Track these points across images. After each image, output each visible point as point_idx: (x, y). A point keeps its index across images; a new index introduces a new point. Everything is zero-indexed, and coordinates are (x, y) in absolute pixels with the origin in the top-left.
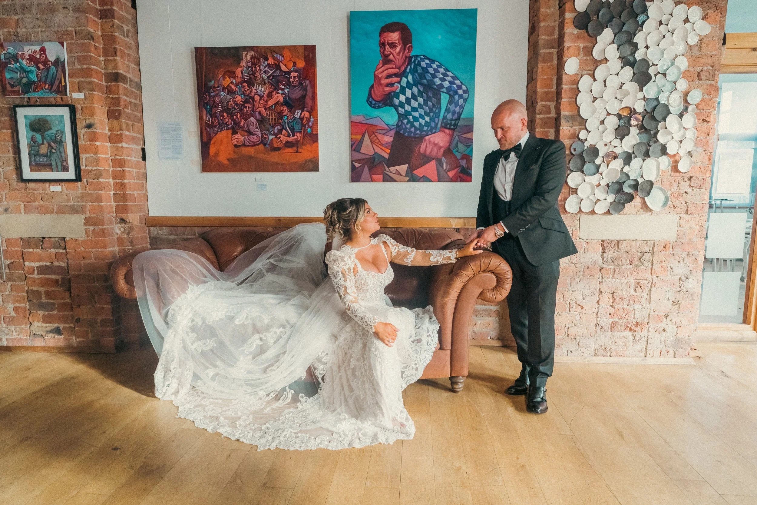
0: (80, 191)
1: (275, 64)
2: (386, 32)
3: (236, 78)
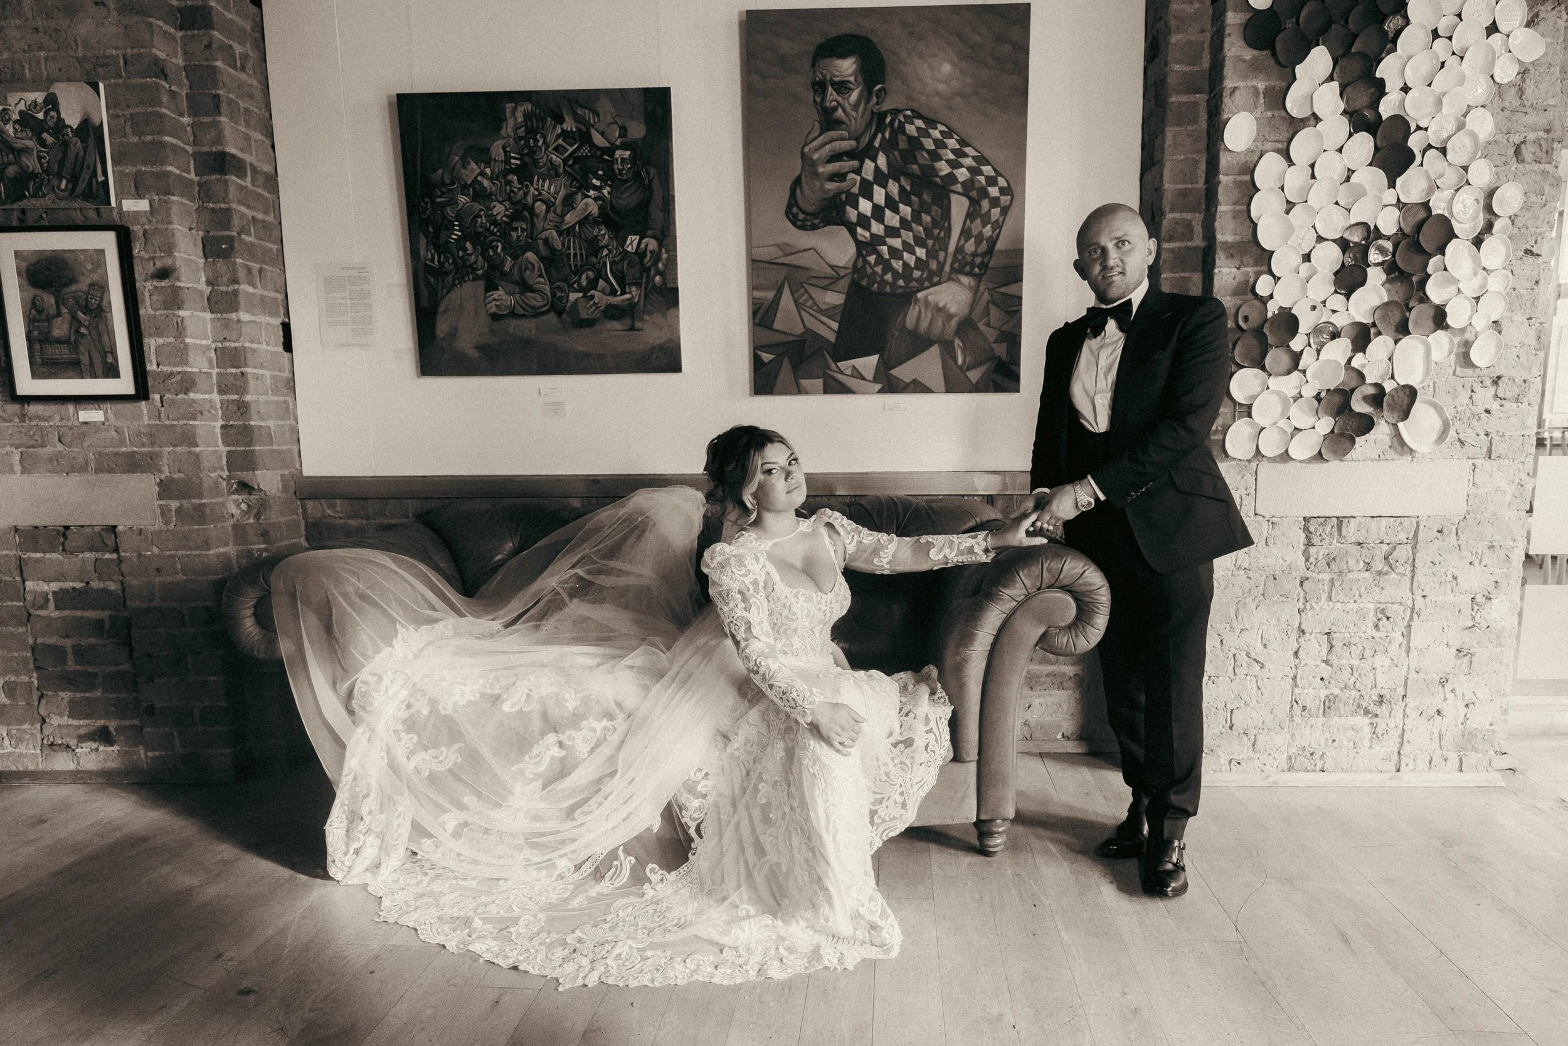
0: (146, 420)
1: (579, 129)
2: (826, 57)
3: (492, 163)
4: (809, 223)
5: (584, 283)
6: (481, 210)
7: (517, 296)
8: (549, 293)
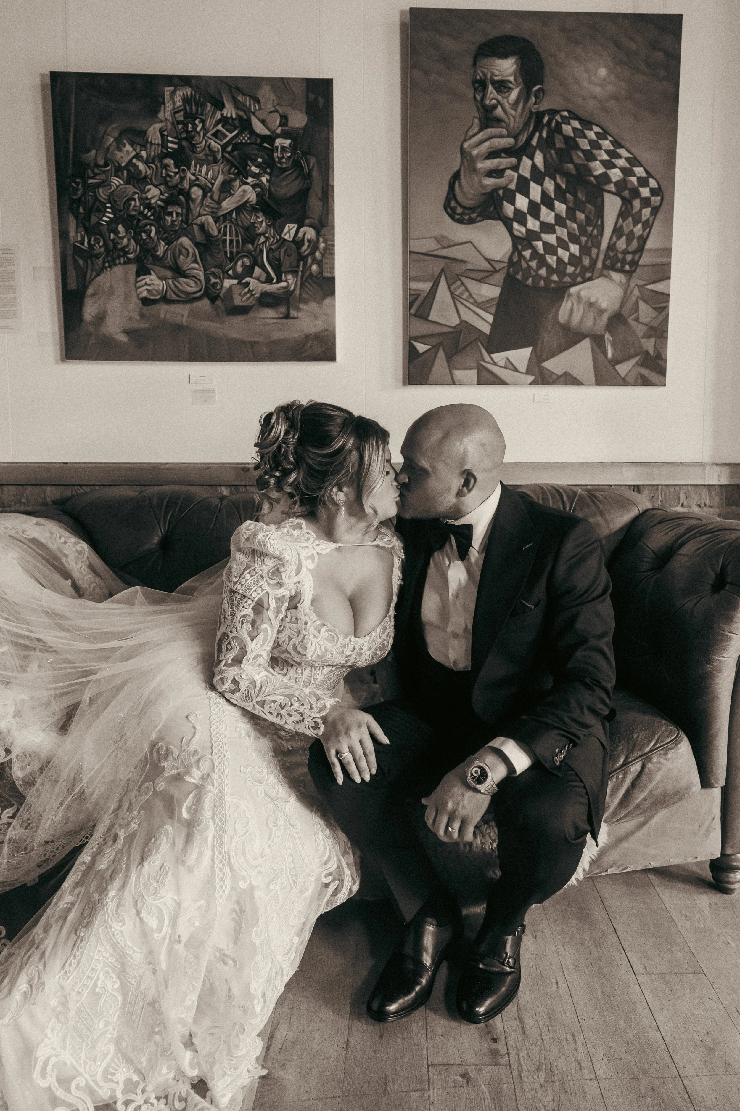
1: (239, 117)
2: (488, 56)
3: (148, 146)
4: (467, 217)
5: (239, 269)
6: (135, 193)
7: (170, 281)
8: (202, 278)
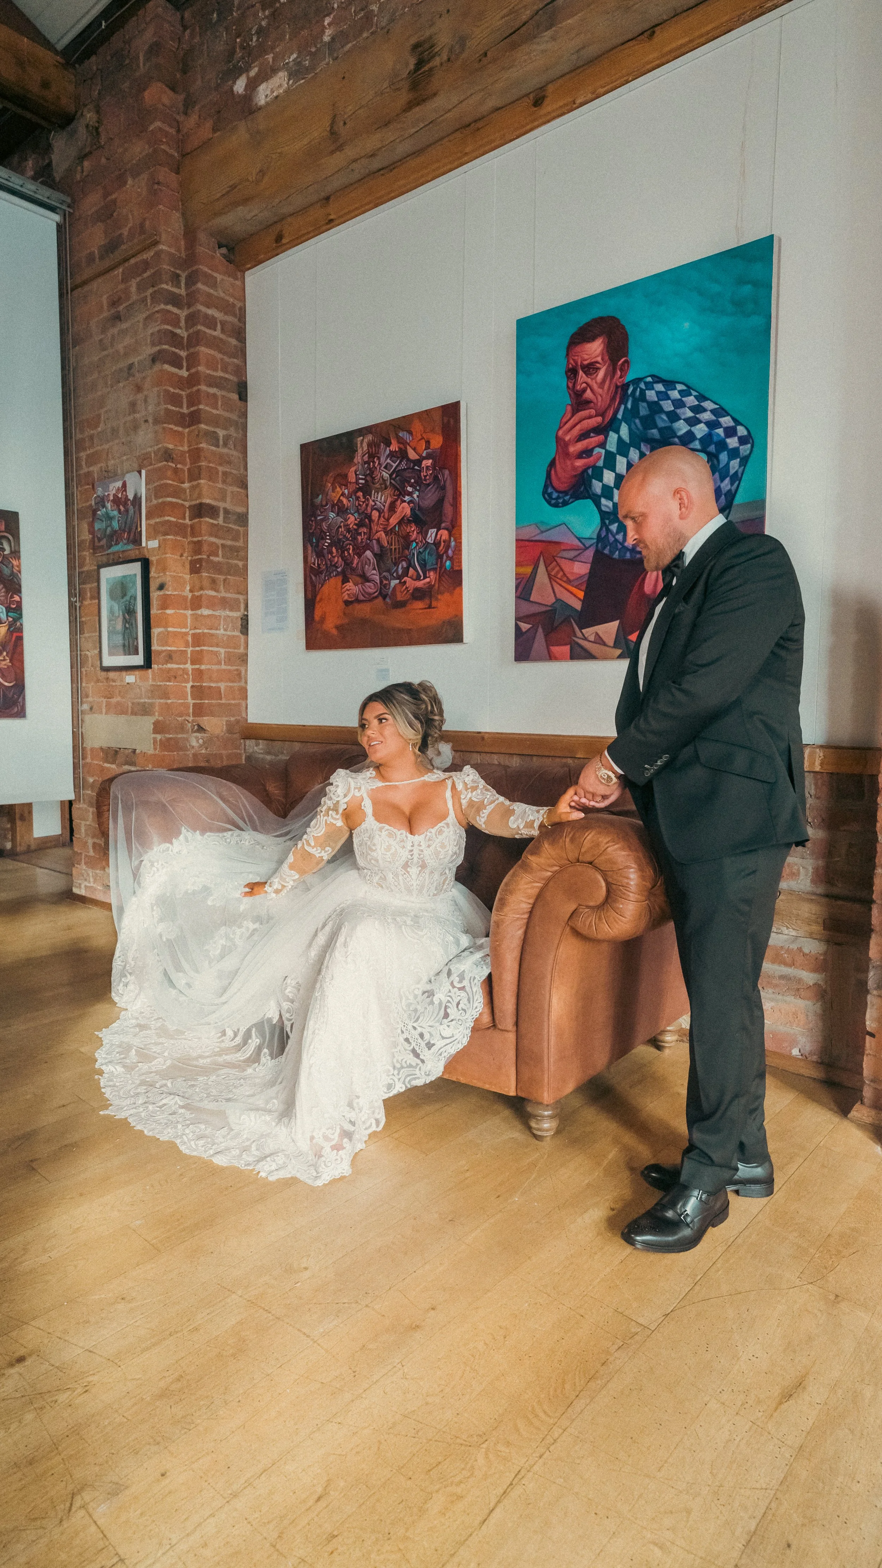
0: (151, 682)
3: (349, 485)
4: (561, 501)
5: (400, 571)
6: (343, 522)
